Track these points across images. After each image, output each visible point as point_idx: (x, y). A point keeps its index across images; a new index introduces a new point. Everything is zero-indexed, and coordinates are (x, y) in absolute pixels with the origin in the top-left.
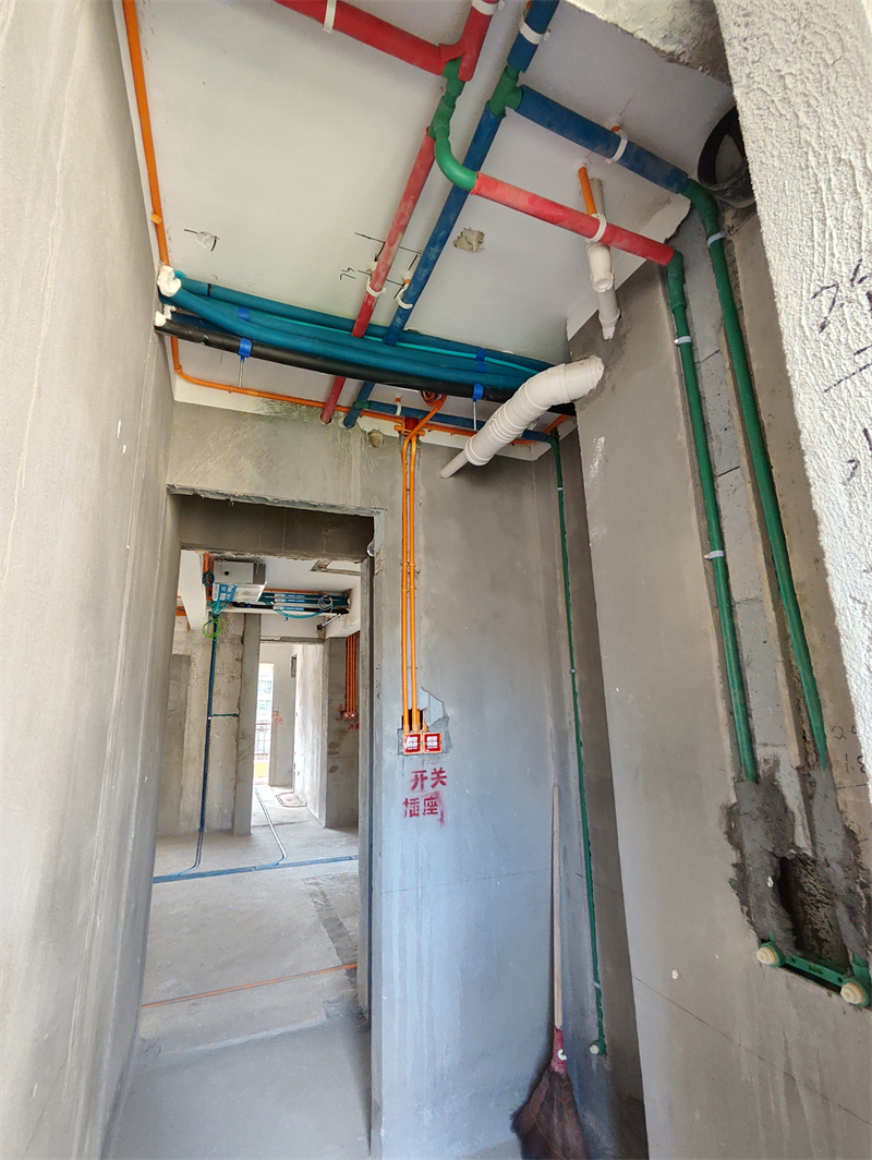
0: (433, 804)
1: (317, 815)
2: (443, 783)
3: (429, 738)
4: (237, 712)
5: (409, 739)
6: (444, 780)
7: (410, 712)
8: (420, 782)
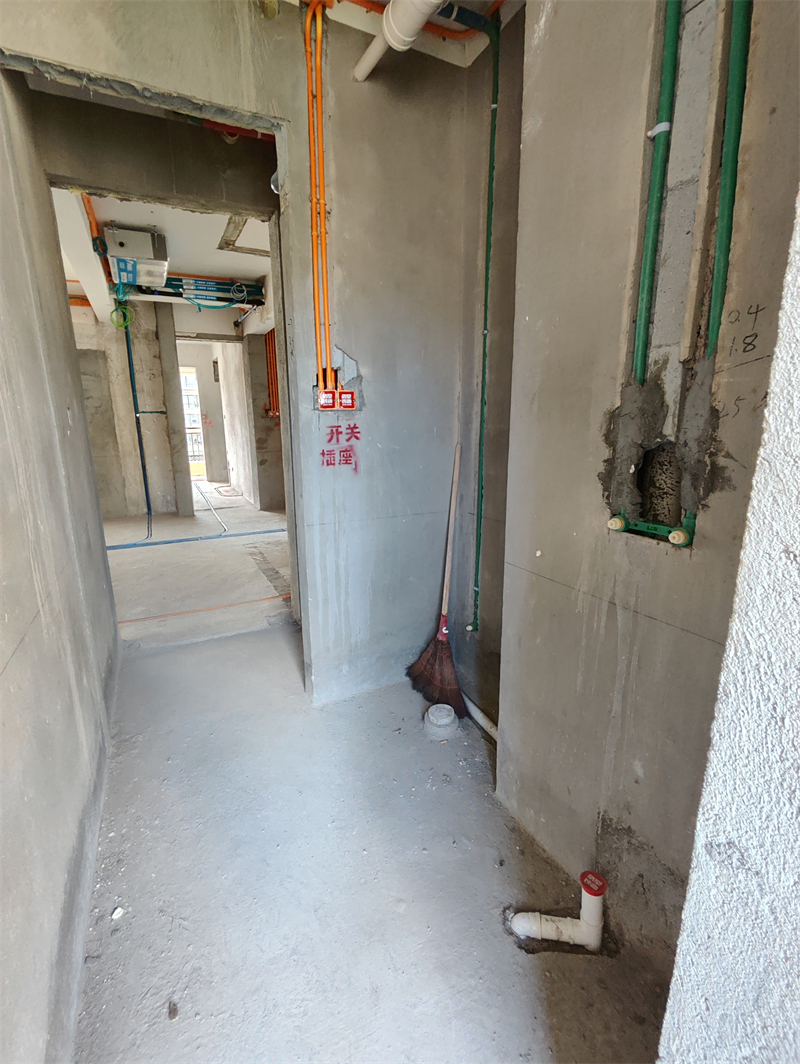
0: (347, 456)
1: (252, 502)
2: (357, 438)
3: (343, 396)
4: (164, 409)
5: (324, 396)
6: (358, 435)
7: (325, 371)
8: (335, 436)
